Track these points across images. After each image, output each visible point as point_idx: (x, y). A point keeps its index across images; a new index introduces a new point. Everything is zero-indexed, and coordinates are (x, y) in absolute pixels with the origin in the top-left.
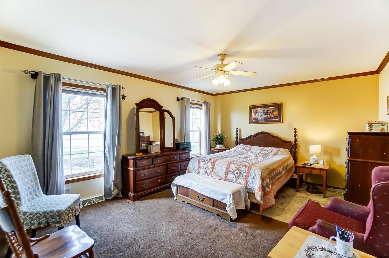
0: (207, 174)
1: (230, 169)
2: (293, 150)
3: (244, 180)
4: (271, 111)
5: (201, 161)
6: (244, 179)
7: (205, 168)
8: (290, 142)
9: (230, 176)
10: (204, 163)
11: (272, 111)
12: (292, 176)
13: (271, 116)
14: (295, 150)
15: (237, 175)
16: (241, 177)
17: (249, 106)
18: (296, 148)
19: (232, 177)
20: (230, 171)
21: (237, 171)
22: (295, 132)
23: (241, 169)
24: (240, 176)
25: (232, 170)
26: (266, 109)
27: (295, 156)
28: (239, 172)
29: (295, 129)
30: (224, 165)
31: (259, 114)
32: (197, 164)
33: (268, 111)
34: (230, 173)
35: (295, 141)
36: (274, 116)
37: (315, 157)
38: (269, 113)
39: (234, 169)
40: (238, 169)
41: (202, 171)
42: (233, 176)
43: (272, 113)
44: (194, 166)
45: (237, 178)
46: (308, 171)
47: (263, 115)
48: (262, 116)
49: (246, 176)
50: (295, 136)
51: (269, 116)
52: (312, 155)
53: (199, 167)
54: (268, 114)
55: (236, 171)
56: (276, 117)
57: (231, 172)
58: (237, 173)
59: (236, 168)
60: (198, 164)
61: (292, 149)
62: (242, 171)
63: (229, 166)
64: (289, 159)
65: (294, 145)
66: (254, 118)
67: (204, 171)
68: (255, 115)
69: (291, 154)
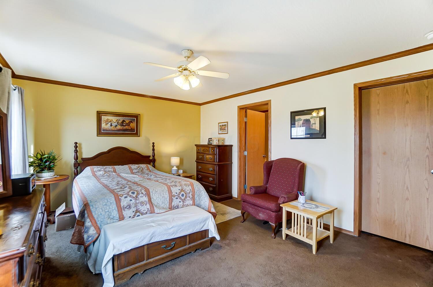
0: (138, 214)
1: (173, 194)
3: (191, 201)
4: (127, 122)
5: (123, 198)
6: (191, 199)
7: (133, 206)
8: (149, 157)
9: (175, 202)
10: (129, 198)
11: (129, 122)
13: (127, 127)
14: (154, 164)
15: (183, 198)
16: (188, 198)
17: (97, 111)
19: (178, 202)
20: (174, 196)
21: (183, 193)
22: (153, 146)
23: (185, 189)
24: (186, 197)
25: (177, 193)
26: (121, 119)
28: (184, 194)
29: (153, 143)
30: (163, 191)
31: (111, 124)
32: (114, 206)
33: (124, 121)
34: (174, 198)
35: (154, 155)
36: (130, 128)
37: (175, 168)
38: (125, 123)
39: (178, 192)
40: (182, 190)
41: (127, 213)
42: (179, 200)
43: (128, 124)
44: (108, 211)
45: (183, 201)
47: (117, 125)
48: (115, 126)
49: (192, 195)
50: (153, 150)
51: (125, 128)
53: (120, 209)
54: (123, 126)
55: (181, 194)
56: (132, 130)
57: (176, 197)
58: (183, 195)
59: (179, 190)
60: (117, 205)
62: (187, 191)
63: (171, 191)
65: (152, 160)
66: (104, 128)
67: (133, 212)
68: (107, 124)
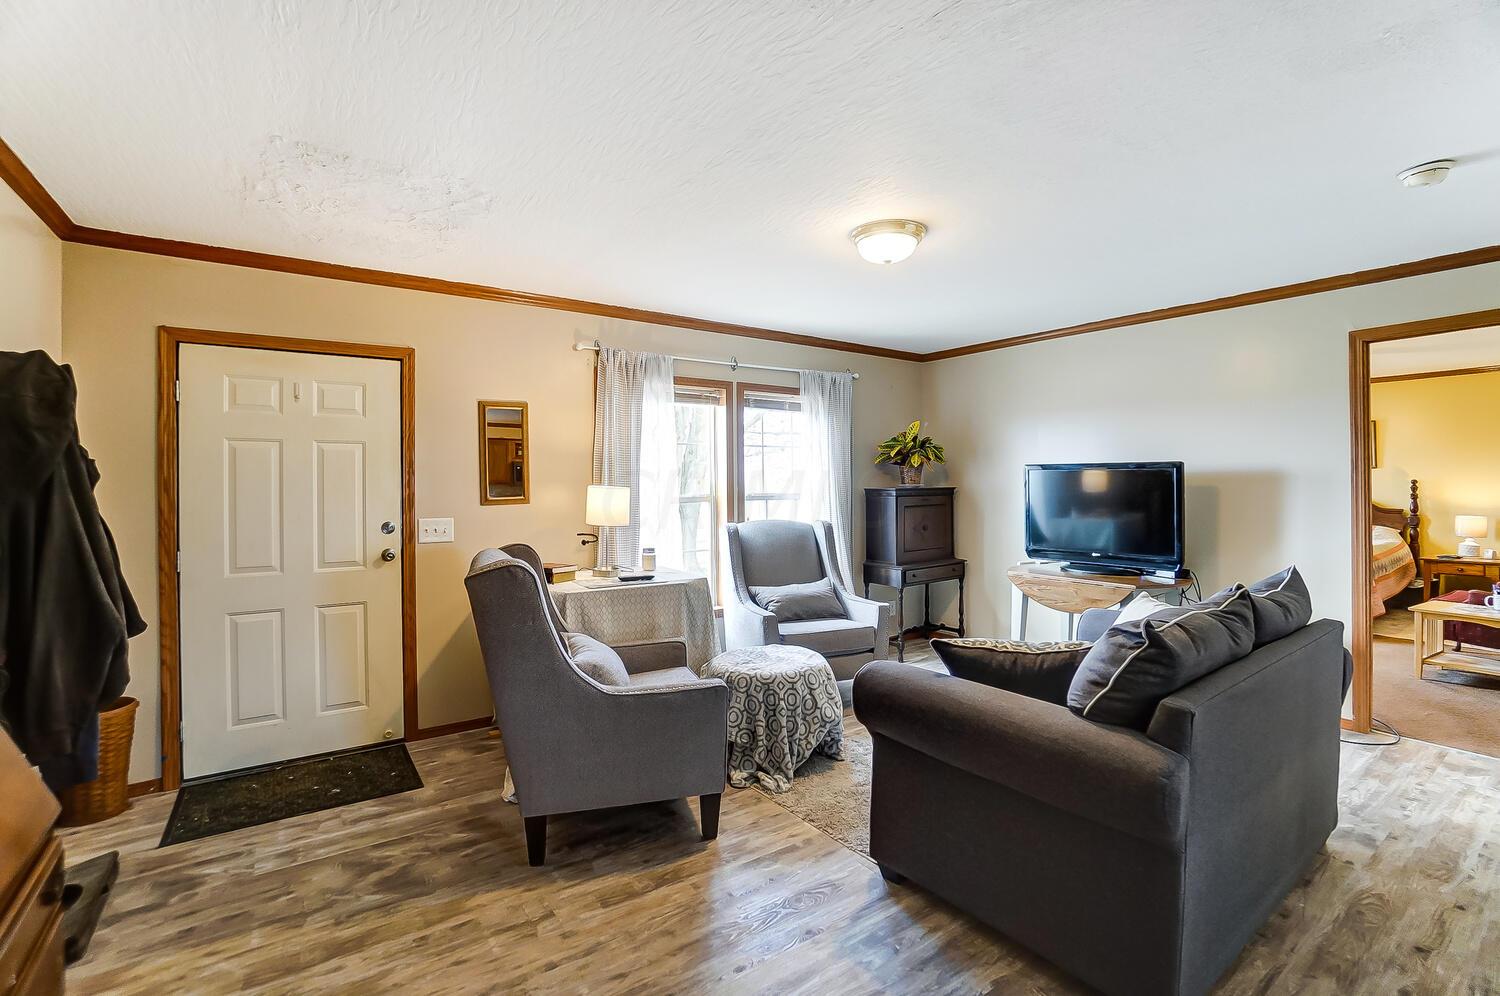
2: (1410, 531)
8: (1400, 512)
12: (1410, 584)
14: (1415, 529)
18: (1415, 528)
22: (1414, 488)
27: (1414, 545)
29: (1414, 482)
35: (1415, 509)
37: (1469, 542)
46: (1452, 569)
50: (1414, 497)
52: (1463, 539)
61: (1405, 528)
64: (1400, 547)
65: (1411, 519)
69: (1405, 539)
